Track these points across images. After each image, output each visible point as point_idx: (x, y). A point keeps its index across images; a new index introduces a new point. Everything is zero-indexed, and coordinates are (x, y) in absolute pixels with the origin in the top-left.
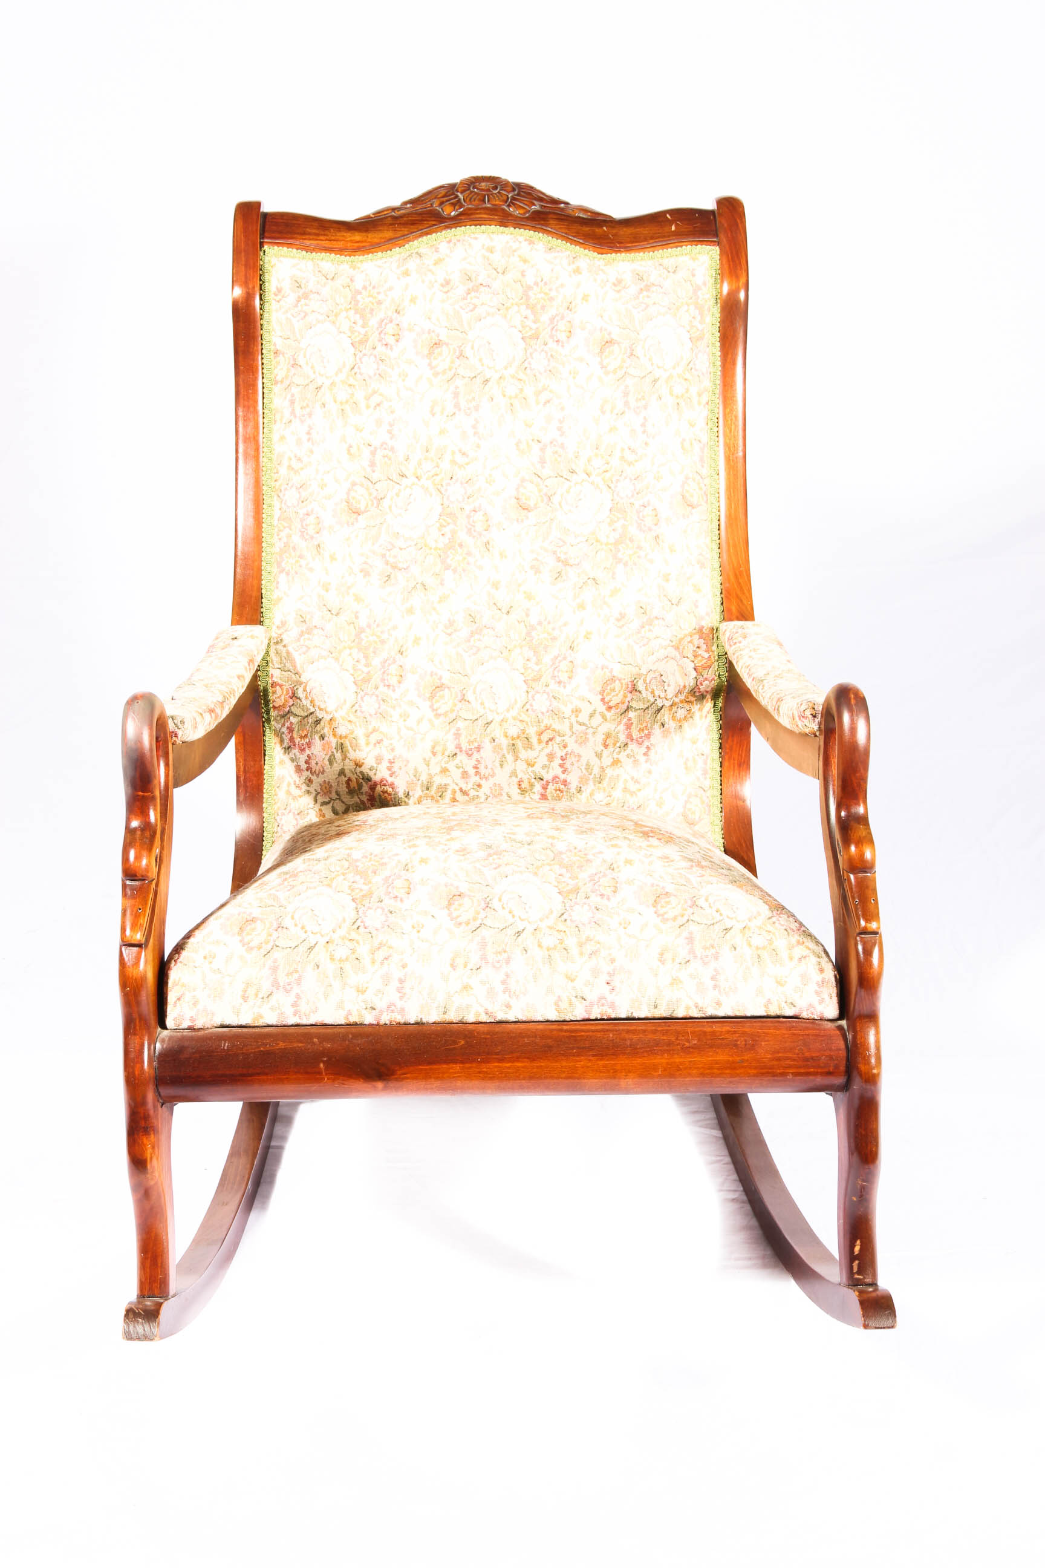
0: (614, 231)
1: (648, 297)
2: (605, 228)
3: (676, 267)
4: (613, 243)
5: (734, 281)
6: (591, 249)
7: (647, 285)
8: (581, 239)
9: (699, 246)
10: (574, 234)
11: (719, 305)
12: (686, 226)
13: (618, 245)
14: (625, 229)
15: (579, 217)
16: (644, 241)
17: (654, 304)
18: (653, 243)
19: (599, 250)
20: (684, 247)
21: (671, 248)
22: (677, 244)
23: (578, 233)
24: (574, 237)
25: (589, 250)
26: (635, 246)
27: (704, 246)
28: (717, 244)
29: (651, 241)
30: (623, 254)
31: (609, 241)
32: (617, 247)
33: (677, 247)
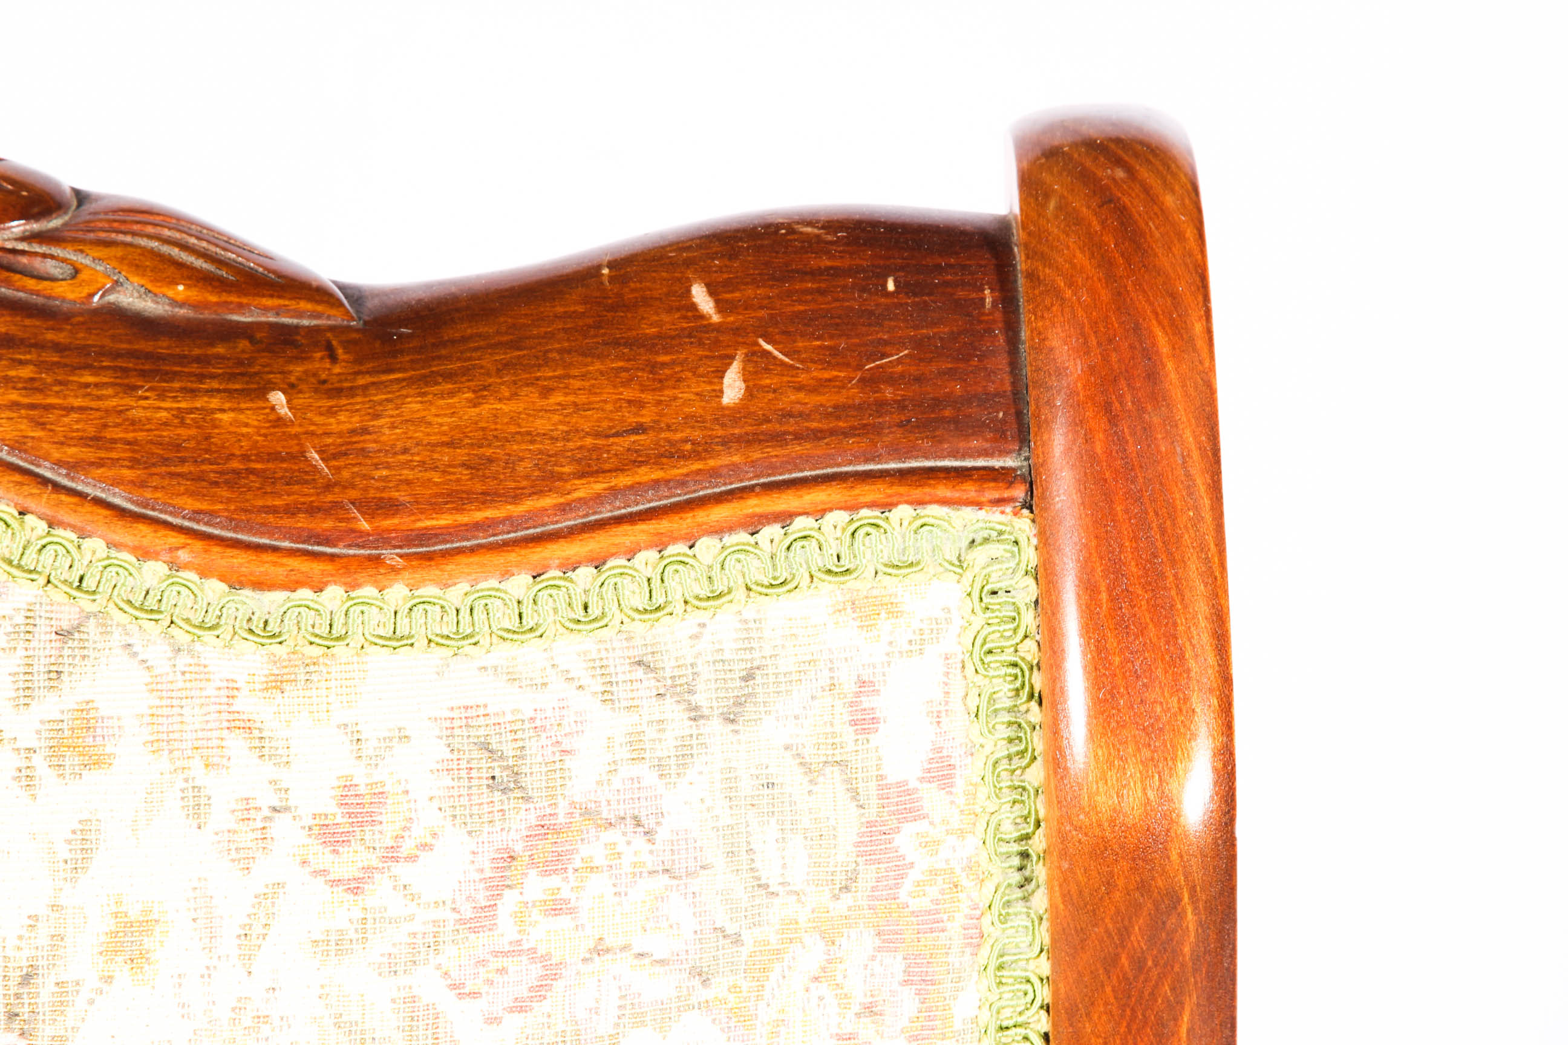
0: (345, 421)
1: (557, 908)
2: (278, 398)
3: (748, 677)
4: (334, 509)
5: (1133, 769)
6: (183, 555)
7: (544, 829)
8: (116, 482)
9: (904, 511)
10: (72, 452)
11: (1040, 901)
12: (820, 373)
13: (365, 525)
14: (413, 406)
15: (117, 315)
16: (538, 492)
17: (600, 950)
18: (598, 499)
19: (240, 560)
20: (801, 524)
21: (719, 530)
22: (754, 505)
23: (96, 441)
24: (74, 467)
25: (175, 566)
26: (478, 527)
27: (934, 511)
28: (1019, 492)
29: (584, 489)
30: (398, 593)
31: (306, 494)
32: (358, 538)
33: (754, 524)
